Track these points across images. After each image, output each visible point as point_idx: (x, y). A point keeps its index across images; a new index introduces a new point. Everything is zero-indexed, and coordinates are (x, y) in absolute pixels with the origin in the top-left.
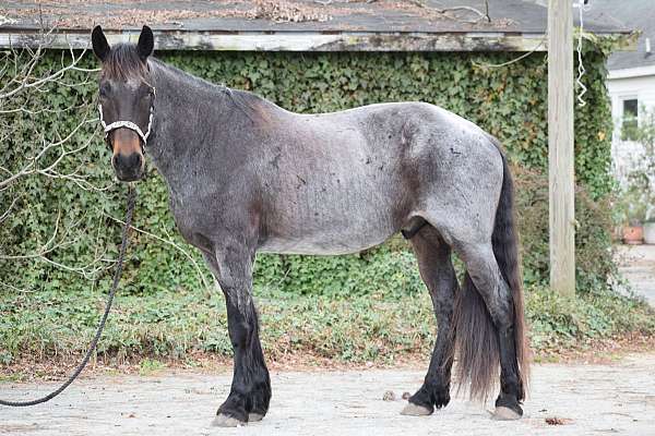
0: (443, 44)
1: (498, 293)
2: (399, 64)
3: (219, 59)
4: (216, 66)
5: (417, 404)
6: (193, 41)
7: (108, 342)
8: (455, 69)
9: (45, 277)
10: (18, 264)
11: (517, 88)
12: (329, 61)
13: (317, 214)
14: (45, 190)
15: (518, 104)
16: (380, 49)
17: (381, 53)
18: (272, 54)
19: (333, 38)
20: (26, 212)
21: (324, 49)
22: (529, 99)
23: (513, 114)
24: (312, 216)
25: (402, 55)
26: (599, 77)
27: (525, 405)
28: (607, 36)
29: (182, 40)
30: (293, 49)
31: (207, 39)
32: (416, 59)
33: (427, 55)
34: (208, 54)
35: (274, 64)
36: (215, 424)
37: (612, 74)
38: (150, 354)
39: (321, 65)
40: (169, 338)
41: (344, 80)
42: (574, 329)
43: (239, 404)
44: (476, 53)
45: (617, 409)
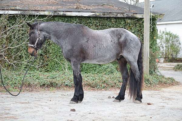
0: (119, 16)
1: (138, 74)
2: (109, 20)
3: (67, 18)
4: (66, 19)
5: (117, 99)
6: (61, 13)
7: (43, 83)
8: (122, 21)
9: (26, 68)
10: (20, 64)
11: (136, 26)
12: (93, 19)
13: (98, 54)
14: (26, 47)
15: (136, 30)
16: (104, 16)
17: (105, 17)
18: (79, 17)
19: (94, 13)
20: (22, 52)
21: (91, 16)
22: (138, 29)
23: (135, 32)
24: (97, 55)
25: (110, 18)
26: (155, 24)
27: (142, 100)
28: (157, 15)
29: (59, 13)
30: (84, 16)
31: (64, 13)
32: (113, 19)
33: (115, 18)
34: (65, 16)
35: (80, 19)
36: (70, 103)
37: (158, 23)
38: (52, 86)
39: (91, 20)
40: (57, 82)
41: (96, 23)
42: (149, 82)
43: (76, 99)
44: (127, 18)
45: (163, 101)
